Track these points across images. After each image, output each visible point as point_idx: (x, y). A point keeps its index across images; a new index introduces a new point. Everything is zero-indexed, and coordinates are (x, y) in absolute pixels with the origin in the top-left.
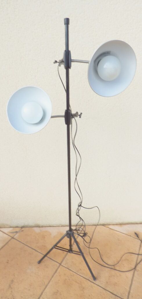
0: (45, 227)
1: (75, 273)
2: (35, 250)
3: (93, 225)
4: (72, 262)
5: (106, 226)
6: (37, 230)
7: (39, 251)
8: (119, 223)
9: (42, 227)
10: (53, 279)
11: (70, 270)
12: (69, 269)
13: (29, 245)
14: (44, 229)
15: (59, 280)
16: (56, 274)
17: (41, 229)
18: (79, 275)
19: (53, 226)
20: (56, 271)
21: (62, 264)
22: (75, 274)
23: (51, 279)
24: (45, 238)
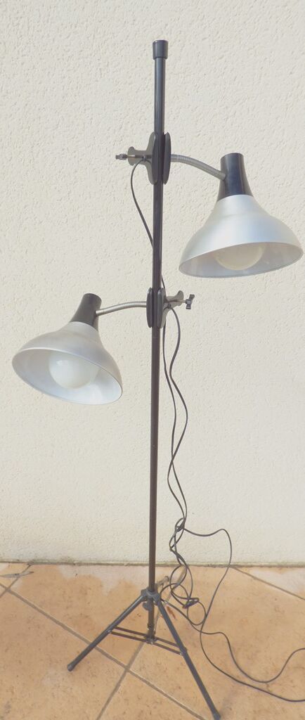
0: (87, 564)
1: (165, 695)
2: (63, 626)
3: (208, 566)
4: (157, 664)
5: (243, 569)
6: (67, 572)
7: (73, 629)
8: (275, 564)
9: (80, 564)
10: (107, 708)
11: (153, 686)
12: (149, 684)
13: (48, 613)
14: (83, 570)
15: (124, 713)
16: (116, 694)
17: (77, 568)
18: (175, 701)
19: (108, 564)
20: (118, 686)
21: (131, 670)
22: (165, 697)
23: (103, 709)
24: (86, 594)
